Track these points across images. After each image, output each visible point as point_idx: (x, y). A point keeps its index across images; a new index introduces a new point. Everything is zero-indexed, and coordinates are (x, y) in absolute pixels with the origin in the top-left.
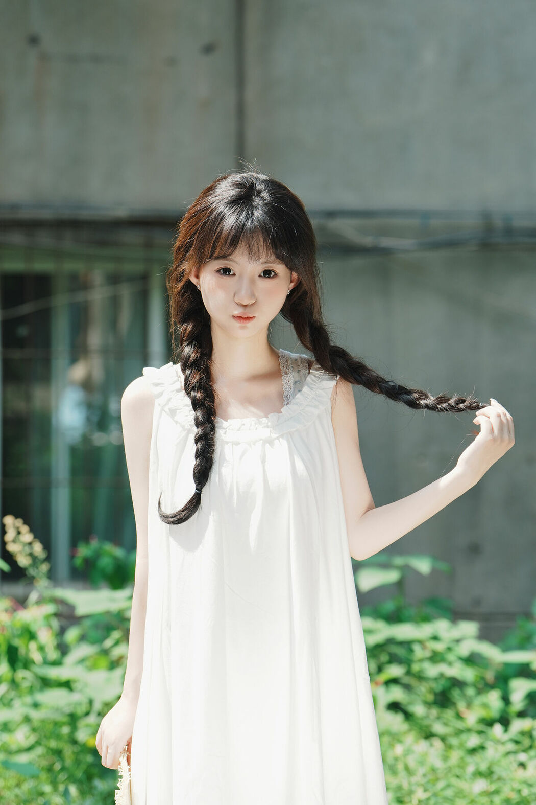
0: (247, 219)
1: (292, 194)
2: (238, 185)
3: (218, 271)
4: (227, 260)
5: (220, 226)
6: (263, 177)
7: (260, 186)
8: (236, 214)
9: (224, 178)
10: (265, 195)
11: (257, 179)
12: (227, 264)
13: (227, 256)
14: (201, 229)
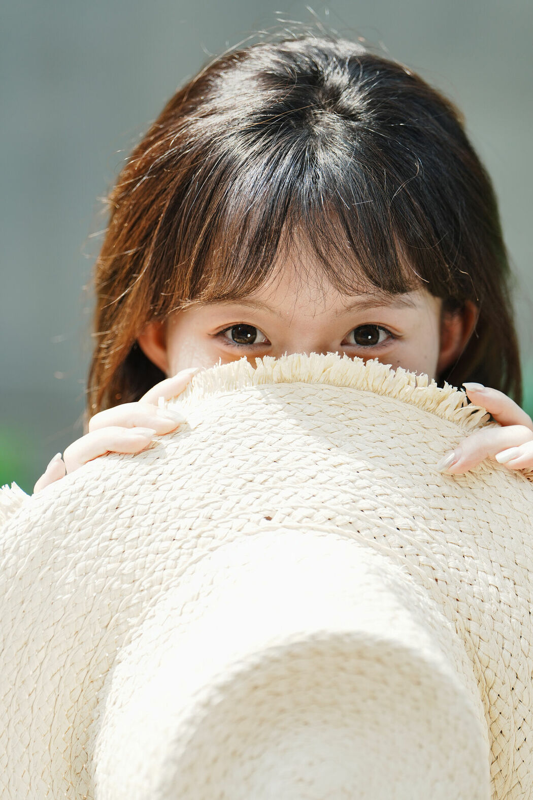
0: (300, 174)
1: (431, 90)
2: (269, 79)
3: (220, 334)
4: (245, 303)
5: (218, 199)
6: (348, 48)
7: (338, 78)
8: (265, 161)
9: (230, 61)
10: (353, 99)
11: (326, 55)
12: (245, 314)
13: (242, 295)
14: (168, 218)
